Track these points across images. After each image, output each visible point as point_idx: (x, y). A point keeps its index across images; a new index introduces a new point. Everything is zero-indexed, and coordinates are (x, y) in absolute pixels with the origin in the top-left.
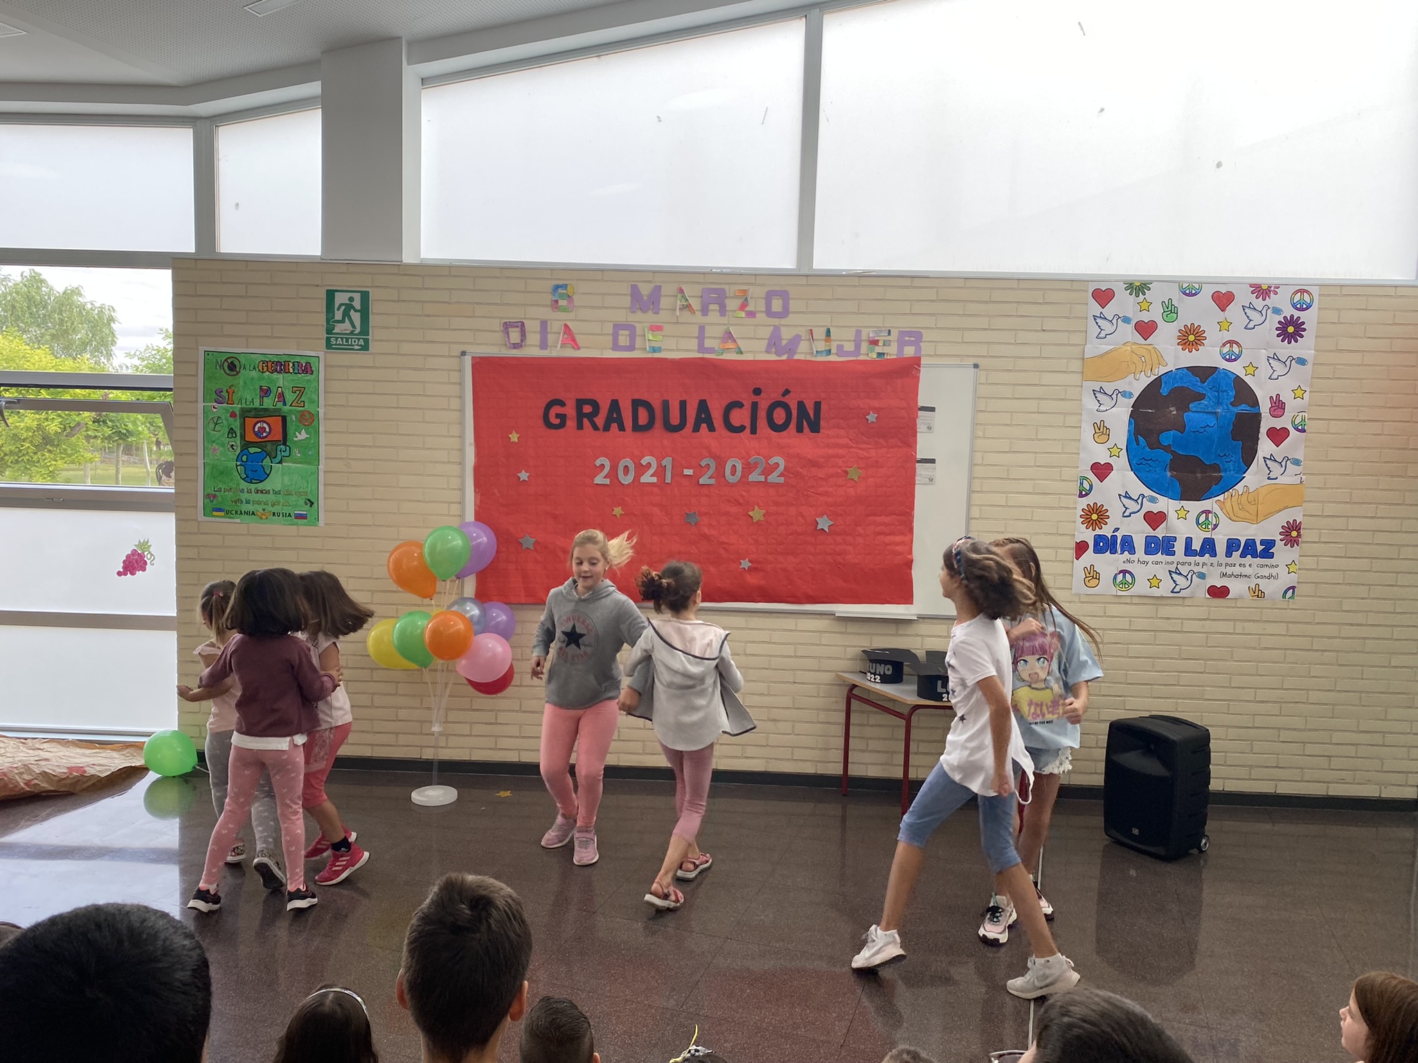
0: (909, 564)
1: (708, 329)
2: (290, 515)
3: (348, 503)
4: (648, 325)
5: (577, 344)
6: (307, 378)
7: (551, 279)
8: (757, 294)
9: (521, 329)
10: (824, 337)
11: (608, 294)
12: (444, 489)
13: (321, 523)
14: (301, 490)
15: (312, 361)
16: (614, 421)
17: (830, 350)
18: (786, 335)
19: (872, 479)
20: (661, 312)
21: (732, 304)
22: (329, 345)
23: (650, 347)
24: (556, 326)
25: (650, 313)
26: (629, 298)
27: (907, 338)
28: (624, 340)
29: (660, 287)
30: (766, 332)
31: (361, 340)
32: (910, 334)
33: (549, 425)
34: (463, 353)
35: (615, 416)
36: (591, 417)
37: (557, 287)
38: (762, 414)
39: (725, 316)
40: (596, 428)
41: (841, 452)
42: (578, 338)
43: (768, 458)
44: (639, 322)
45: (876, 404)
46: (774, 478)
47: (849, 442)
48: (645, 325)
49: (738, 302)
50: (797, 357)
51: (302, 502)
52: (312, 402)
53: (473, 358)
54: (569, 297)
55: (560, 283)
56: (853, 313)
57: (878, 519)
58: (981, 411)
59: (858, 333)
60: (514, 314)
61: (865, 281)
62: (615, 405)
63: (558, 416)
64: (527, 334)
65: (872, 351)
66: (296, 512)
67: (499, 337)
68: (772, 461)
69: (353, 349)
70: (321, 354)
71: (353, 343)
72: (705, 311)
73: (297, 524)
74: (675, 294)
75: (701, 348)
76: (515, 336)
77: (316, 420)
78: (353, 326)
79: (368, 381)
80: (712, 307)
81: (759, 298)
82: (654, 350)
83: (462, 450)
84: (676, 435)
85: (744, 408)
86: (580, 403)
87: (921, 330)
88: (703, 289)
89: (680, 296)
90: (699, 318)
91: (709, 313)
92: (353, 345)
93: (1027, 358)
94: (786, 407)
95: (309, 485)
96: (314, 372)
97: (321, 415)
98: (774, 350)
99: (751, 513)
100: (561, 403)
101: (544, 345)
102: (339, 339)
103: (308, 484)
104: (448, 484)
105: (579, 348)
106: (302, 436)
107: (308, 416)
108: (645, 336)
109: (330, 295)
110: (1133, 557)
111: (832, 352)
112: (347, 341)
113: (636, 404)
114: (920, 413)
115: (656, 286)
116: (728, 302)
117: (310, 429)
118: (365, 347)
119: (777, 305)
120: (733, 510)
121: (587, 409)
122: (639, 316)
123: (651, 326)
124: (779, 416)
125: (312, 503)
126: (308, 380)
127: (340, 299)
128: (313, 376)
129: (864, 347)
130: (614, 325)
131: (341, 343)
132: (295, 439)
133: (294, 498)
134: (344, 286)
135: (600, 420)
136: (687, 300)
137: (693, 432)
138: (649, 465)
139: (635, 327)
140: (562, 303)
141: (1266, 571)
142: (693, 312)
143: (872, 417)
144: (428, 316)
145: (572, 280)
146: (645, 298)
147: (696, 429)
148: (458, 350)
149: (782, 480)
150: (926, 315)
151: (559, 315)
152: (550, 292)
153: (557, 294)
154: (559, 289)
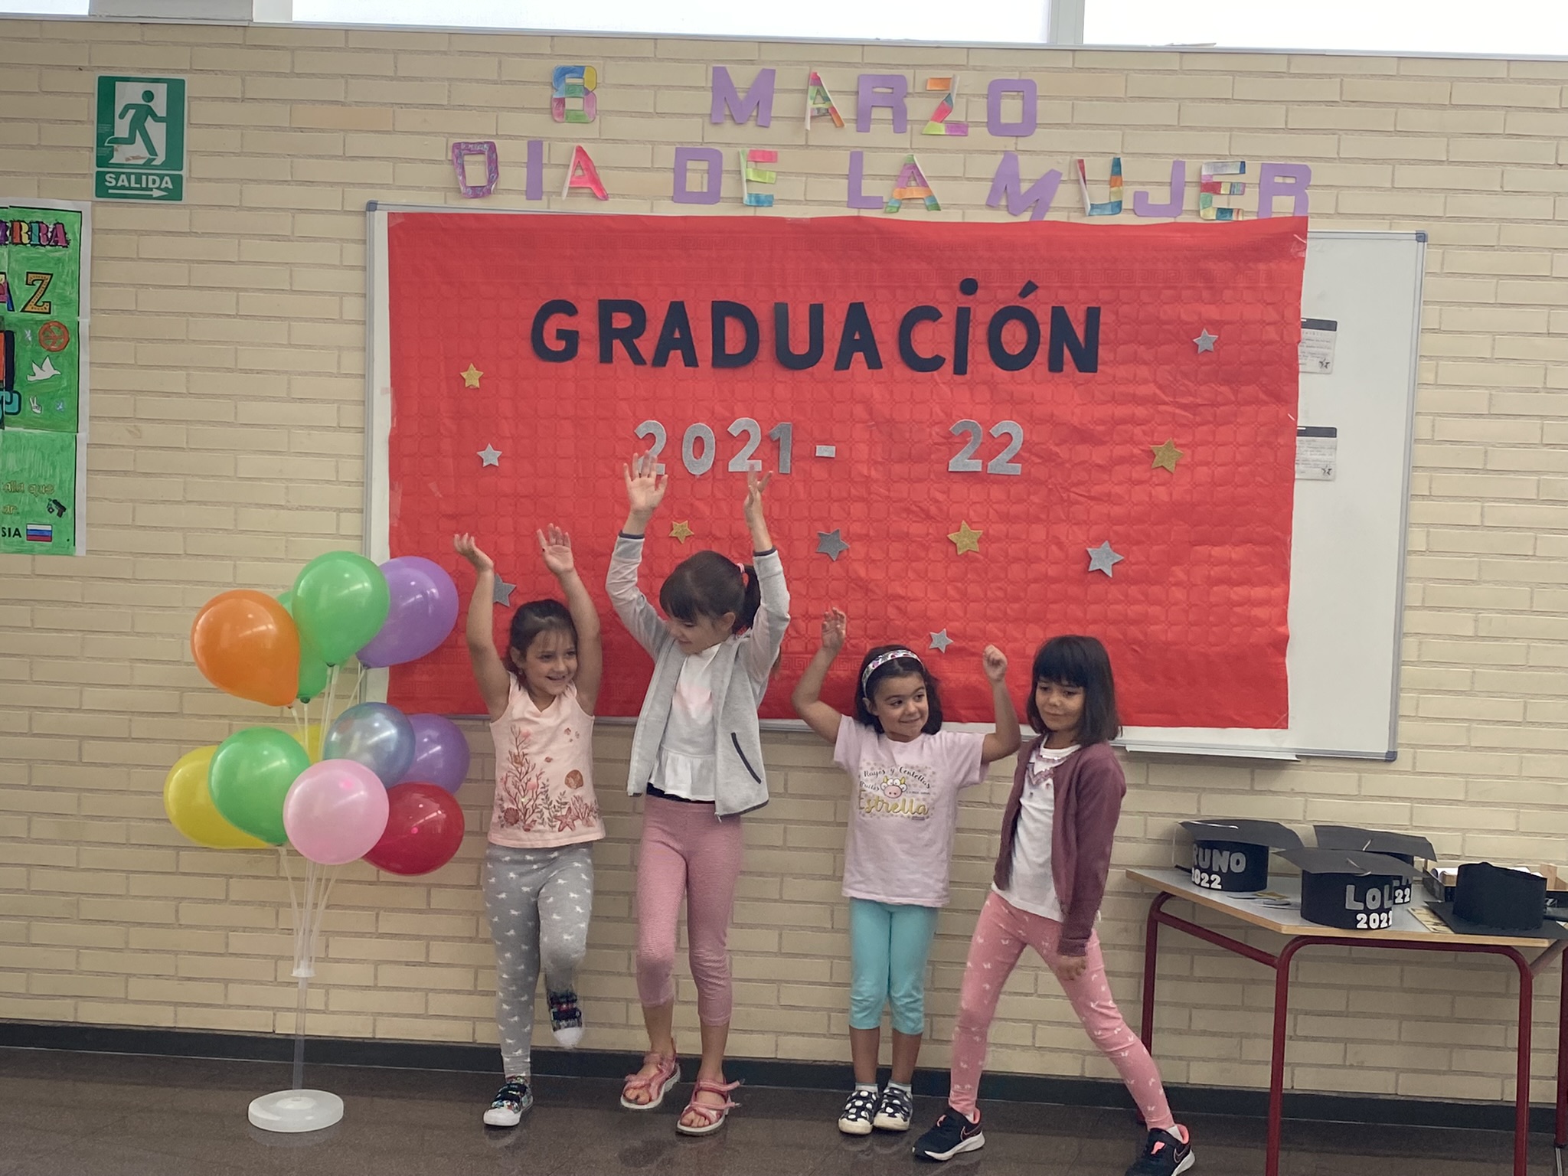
0: (1280, 644)
1: (868, 157)
2: (17, 533)
3: (134, 509)
4: (747, 150)
5: (601, 189)
6: (57, 254)
7: (550, 56)
8: (969, 85)
9: (489, 158)
10: (1107, 177)
11: (668, 87)
12: (327, 482)
13: (80, 550)
14: (42, 482)
15: (66, 219)
16: (675, 345)
17: (1119, 204)
18: (1030, 170)
19: (1205, 469)
20: (773, 123)
21: (920, 108)
22: (102, 190)
23: (750, 195)
24: (560, 152)
25: (751, 124)
26: (709, 95)
27: (1278, 180)
28: (697, 179)
29: (773, 72)
30: (990, 165)
31: (167, 179)
32: (1284, 170)
33: (542, 351)
34: (372, 206)
35: (677, 335)
36: (629, 336)
37: (563, 72)
38: (978, 334)
39: (904, 131)
40: (637, 359)
41: (1141, 412)
42: (603, 176)
43: (988, 424)
44: (728, 144)
45: (1212, 312)
46: (1001, 465)
47: (1158, 392)
48: (740, 150)
49: (932, 105)
50: (1050, 217)
51: (42, 506)
52: (66, 303)
53: (391, 216)
54: (587, 92)
55: (569, 64)
56: (1168, 127)
57: (1217, 551)
58: (1433, 330)
59: (1179, 167)
60: (475, 127)
61: (1190, 63)
62: (677, 313)
63: (561, 334)
64: (500, 169)
65: (1208, 204)
66: (30, 527)
67: (444, 172)
68: (997, 431)
69: (150, 197)
70: (86, 206)
71: (150, 185)
72: (863, 121)
73: (31, 552)
74: (805, 88)
75: (855, 196)
76: (476, 172)
77: (73, 340)
78: (152, 150)
79: (178, 261)
80: (877, 113)
81: (974, 95)
82: (759, 201)
83: (365, 403)
84: (801, 375)
85: (940, 320)
86: (607, 308)
87: (1308, 163)
88: (861, 79)
89: (812, 91)
90: (850, 136)
91: (872, 126)
92: (151, 189)
93: (1524, 221)
94: (1028, 320)
95: (57, 470)
96: (72, 243)
97: (84, 330)
98: (1003, 202)
99: (952, 536)
100: (570, 309)
101: (534, 190)
102: (123, 177)
103: (54, 469)
104: (337, 472)
105: (605, 198)
106: (46, 371)
107: (57, 332)
108: (740, 172)
109: (107, 88)
111: (1124, 207)
112: (138, 181)
113: (722, 311)
114: (1306, 333)
115: (764, 70)
116: (909, 102)
117: (60, 359)
118: (175, 193)
119: (1011, 110)
120: (917, 529)
121: (621, 321)
122: (729, 132)
123: (751, 151)
124: (1014, 337)
125: (62, 509)
126: (59, 260)
127: (128, 94)
128: (69, 251)
129: (1191, 194)
130: (677, 149)
131: (126, 184)
132: (31, 378)
133: (25, 499)
134: (133, 69)
135: (647, 345)
136: (826, 99)
137: (835, 369)
138: (745, 435)
139: (719, 154)
140: (573, 104)
142: (839, 124)
143: (1206, 340)
144: (301, 130)
145: (592, 57)
146: (741, 95)
147: (843, 363)
148: (359, 199)
149: (1017, 469)
150: (1319, 132)
151: (567, 129)
152: (544, 84)
153: (562, 87)
154: (567, 76)
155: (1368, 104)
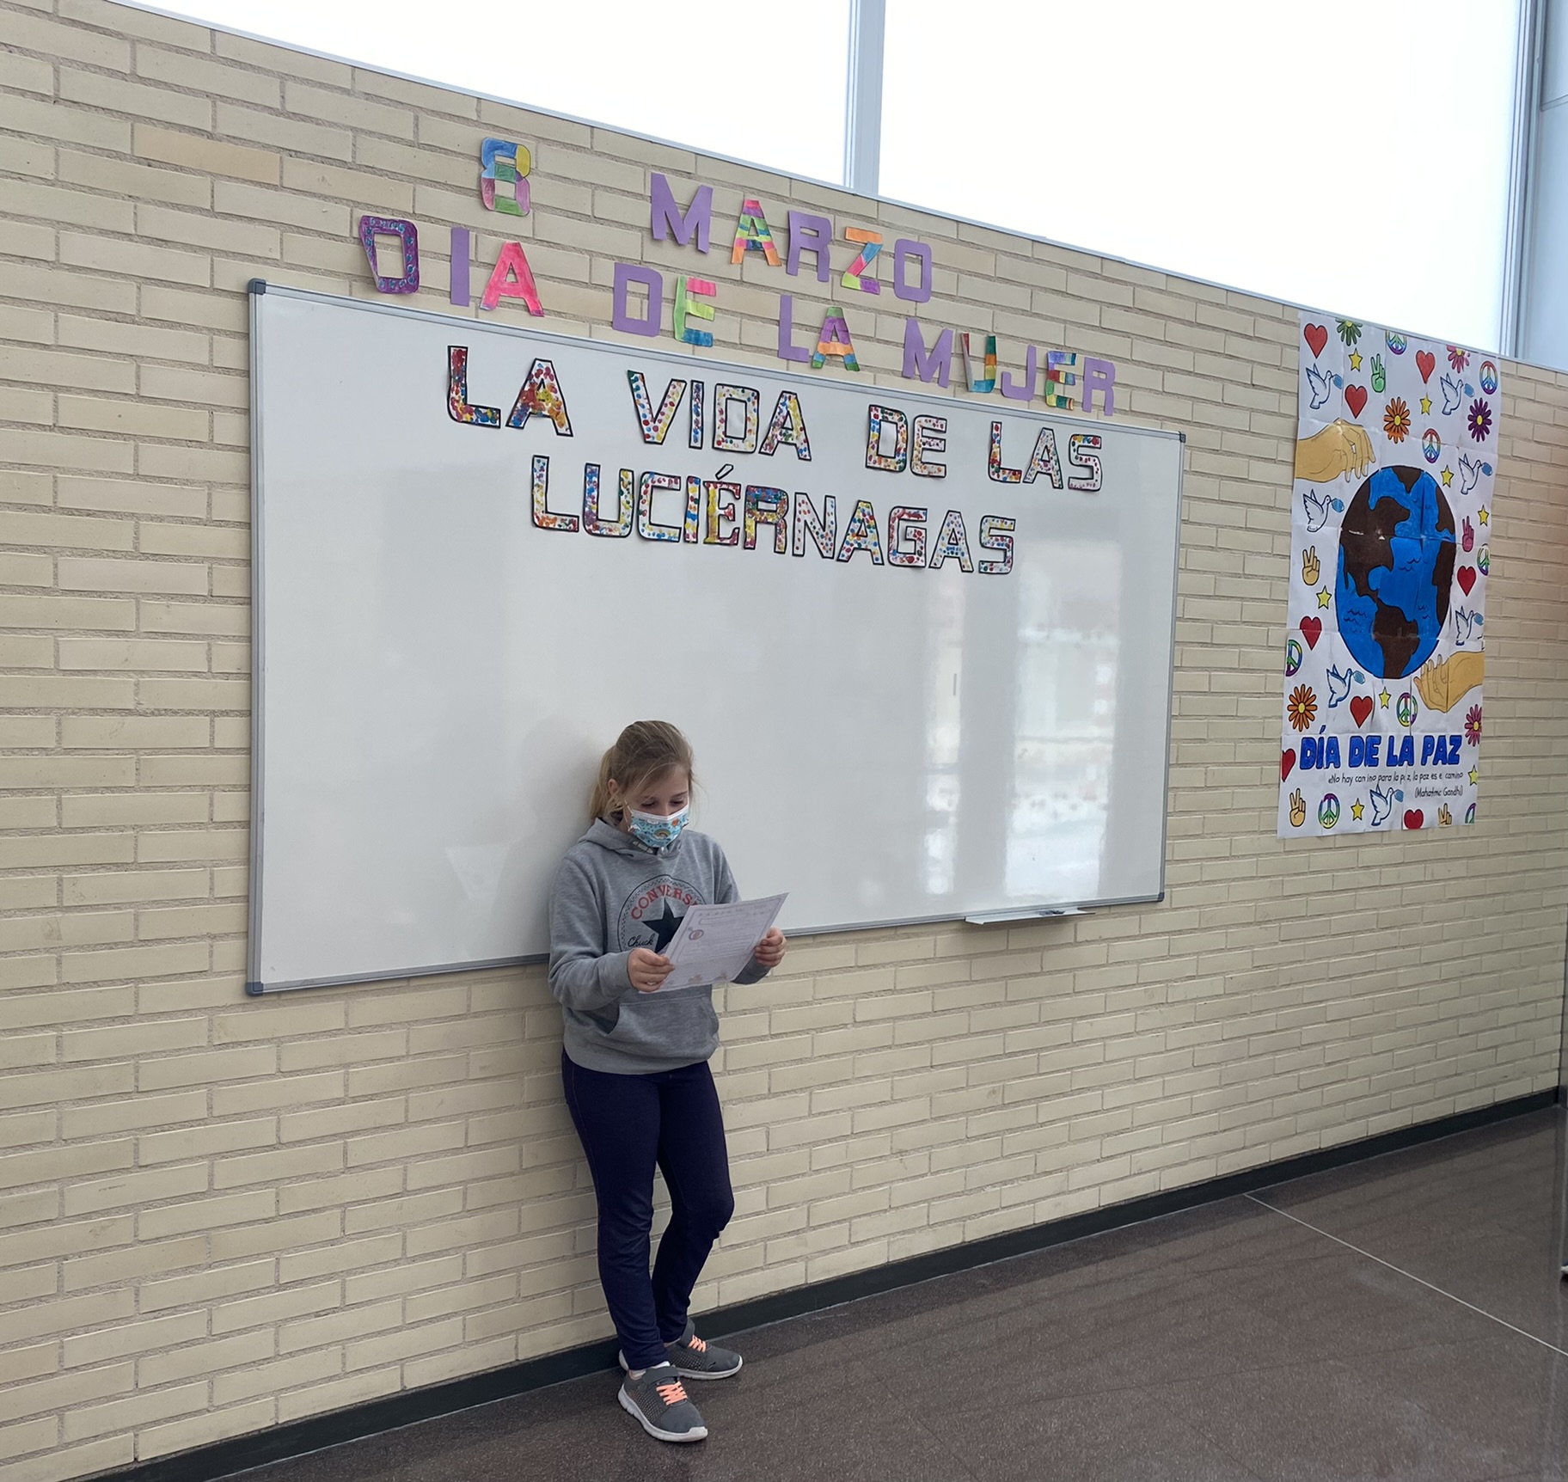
1: (794, 303)
4: (685, 277)
5: (536, 303)
7: (476, 123)
9: (408, 243)
10: (982, 355)
11: (606, 188)
17: (993, 381)
18: (928, 338)
20: (713, 252)
21: (840, 257)
23: (688, 332)
24: (486, 249)
25: (689, 249)
26: (647, 207)
27: (1095, 375)
28: (636, 304)
29: (712, 189)
30: (899, 330)
32: (1099, 366)
34: (256, 287)
37: (495, 147)
39: (826, 281)
42: (540, 285)
44: (667, 268)
48: (678, 276)
49: (851, 255)
54: (520, 177)
55: (501, 137)
56: (1024, 312)
58: (1187, 522)
59: (1031, 352)
60: (394, 201)
61: (1040, 252)
65: (1051, 391)
67: (349, 253)
72: (791, 264)
74: (737, 215)
75: (784, 347)
76: (389, 258)
80: (804, 257)
81: (883, 253)
82: (698, 339)
87: (1114, 362)
88: (790, 215)
89: (745, 220)
91: (799, 270)
93: (1234, 431)
101: (459, 292)
105: (540, 313)
108: (678, 302)
110: (1339, 772)
111: (995, 386)
115: (700, 187)
116: (832, 250)
119: (912, 274)
122: (664, 255)
123: (692, 282)
129: (1040, 382)
130: (616, 264)
139: (659, 278)
140: (505, 189)
141: (1452, 784)
142: (769, 261)
144: (149, 162)
145: (526, 135)
146: (680, 211)
148: (236, 275)
150: (1120, 333)
151: (495, 220)
152: (471, 157)
153: (491, 166)
154: (496, 152)
155: (1149, 314)
